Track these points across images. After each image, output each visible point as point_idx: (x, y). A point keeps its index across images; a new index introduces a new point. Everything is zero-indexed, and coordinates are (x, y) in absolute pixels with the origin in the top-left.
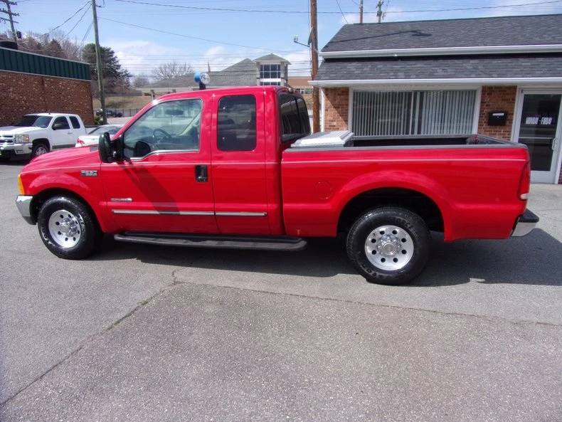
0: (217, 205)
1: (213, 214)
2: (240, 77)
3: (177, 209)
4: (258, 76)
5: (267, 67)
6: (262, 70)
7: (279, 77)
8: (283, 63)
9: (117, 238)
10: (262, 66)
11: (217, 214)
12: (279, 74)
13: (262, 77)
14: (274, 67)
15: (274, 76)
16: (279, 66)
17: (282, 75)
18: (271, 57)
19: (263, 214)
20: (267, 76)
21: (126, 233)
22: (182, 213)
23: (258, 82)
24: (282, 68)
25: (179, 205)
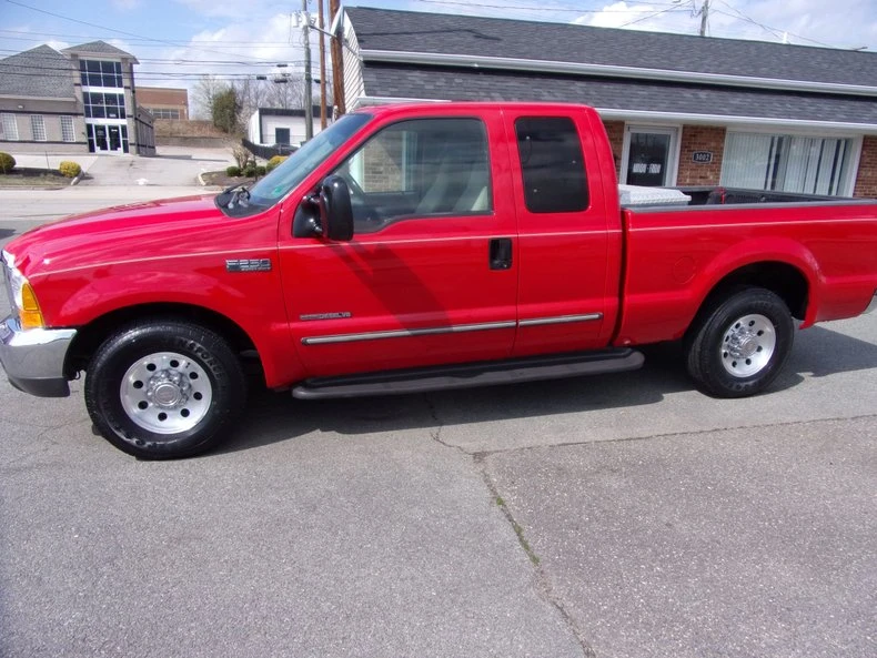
0: (521, 308)
1: (514, 323)
2: (34, 79)
3: (448, 323)
4: (78, 80)
5: (94, 66)
6: (83, 69)
7: (120, 85)
8: (125, 59)
9: (301, 393)
10: (82, 62)
11: (522, 323)
12: (120, 79)
13: (84, 83)
14: (108, 67)
15: (110, 83)
16: (118, 65)
17: (126, 82)
18: (100, 46)
19: (596, 316)
20: (95, 82)
21: (308, 381)
22: (456, 328)
23: (78, 92)
24: (124, 68)
25: (450, 314)
